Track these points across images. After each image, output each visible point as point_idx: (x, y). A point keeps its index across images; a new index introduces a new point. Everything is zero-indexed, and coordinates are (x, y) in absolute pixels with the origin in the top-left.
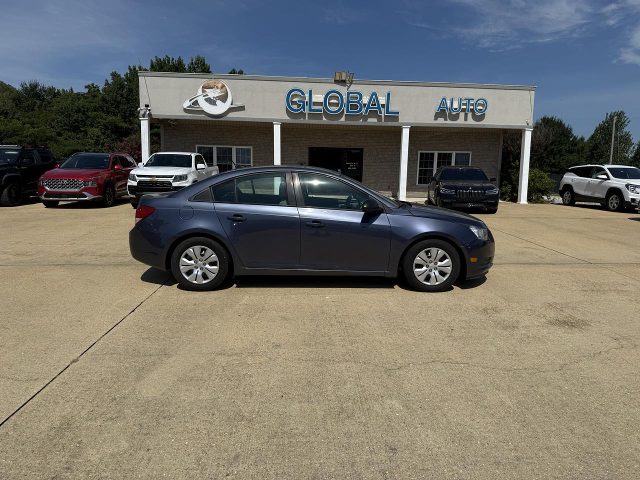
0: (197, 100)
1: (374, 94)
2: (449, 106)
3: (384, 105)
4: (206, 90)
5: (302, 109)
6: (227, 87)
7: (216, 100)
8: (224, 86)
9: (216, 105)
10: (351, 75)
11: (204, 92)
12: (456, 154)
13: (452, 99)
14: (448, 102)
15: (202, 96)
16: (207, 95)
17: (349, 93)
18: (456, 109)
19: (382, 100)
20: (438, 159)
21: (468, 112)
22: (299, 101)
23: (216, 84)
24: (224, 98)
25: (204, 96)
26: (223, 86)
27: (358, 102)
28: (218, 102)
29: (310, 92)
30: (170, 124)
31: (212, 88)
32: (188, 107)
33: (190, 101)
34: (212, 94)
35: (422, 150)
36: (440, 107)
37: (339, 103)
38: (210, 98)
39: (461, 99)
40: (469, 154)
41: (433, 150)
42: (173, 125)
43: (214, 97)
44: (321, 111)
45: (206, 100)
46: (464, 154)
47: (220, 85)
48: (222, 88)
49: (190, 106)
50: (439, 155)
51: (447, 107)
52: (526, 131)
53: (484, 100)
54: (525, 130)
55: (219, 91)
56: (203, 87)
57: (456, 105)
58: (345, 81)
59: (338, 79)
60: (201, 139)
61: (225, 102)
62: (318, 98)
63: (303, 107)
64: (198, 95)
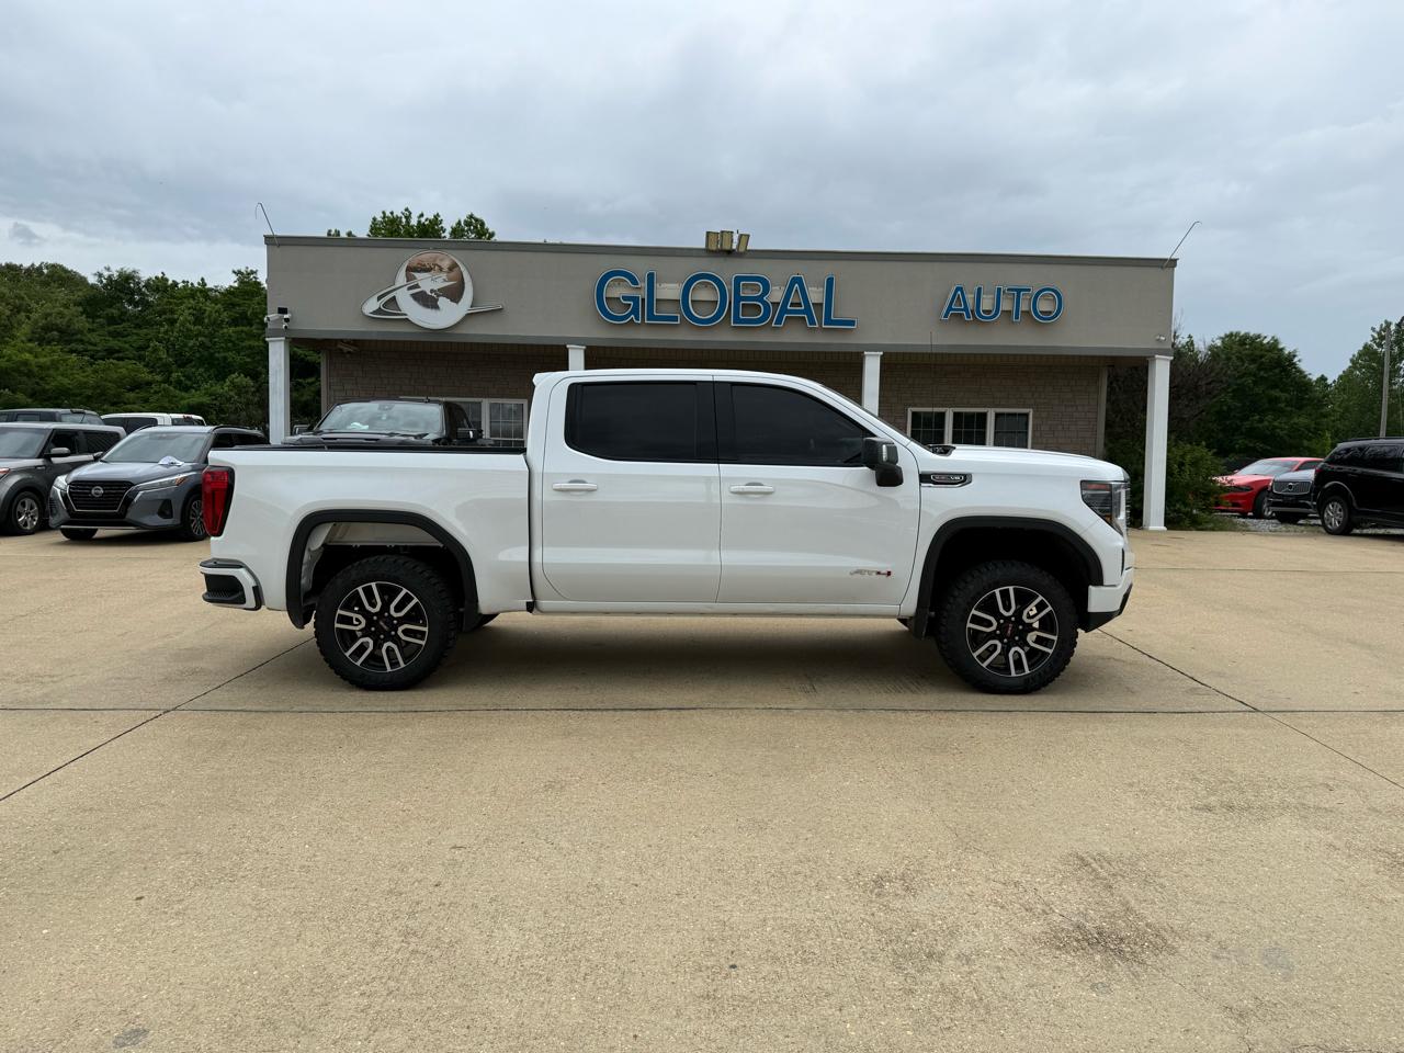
0: (394, 297)
1: (797, 280)
2: (970, 308)
3: (821, 304)
4: (416, 275)
5: (634, 316)
6: (463, 269)
7: (438, 296)
8: (456, 265)
9: (437, 307)
10: (744, 239)
11: (410, 278)
12: (997, 415)
13: (979, 289)
14: (970, 298)
15: (406, 288)
16: (417, 286)
17: (738, 280)
18: (990, 311)
19: (816, 295)
20: (954, 427)
21: (1017, 318)
22: (624, 298)
23: (438, 262)
24: (455, 294)
25: (410, 289)
26: (453, 267)
27: (760, 299)
28: (443, 302)
29: (651, 276)
30: (341, 350)
31: (429, 270)
32: (374, 312)
33: (379, 298)
34: (427, 283)
35: (915, 406)
36: (950, 308)
37: (717, 303)
38: (423, 293)
39: (999, 290)
40: (1027, 415)
41: (943, 406)
42: (349, 352)
43: (432, 291)
44: (675, 319)
45: (416, 297)
46: (1014, 415)
47: (446, 264)
48: (451, 269)
49: (379, 311)
50: (956, 415)
51: (966, 309)
52: (1157, 361)
53: (1053, 290)
54: (1154, 359)
55: (444, 276)
56: (409, 269)
57: (987, 303)
58: (730, 253)
59: (714, 248)
60: (412, 382)
61: (457, 303)
62: (669, 290)
63: (635, 311)
64: (397, 285)
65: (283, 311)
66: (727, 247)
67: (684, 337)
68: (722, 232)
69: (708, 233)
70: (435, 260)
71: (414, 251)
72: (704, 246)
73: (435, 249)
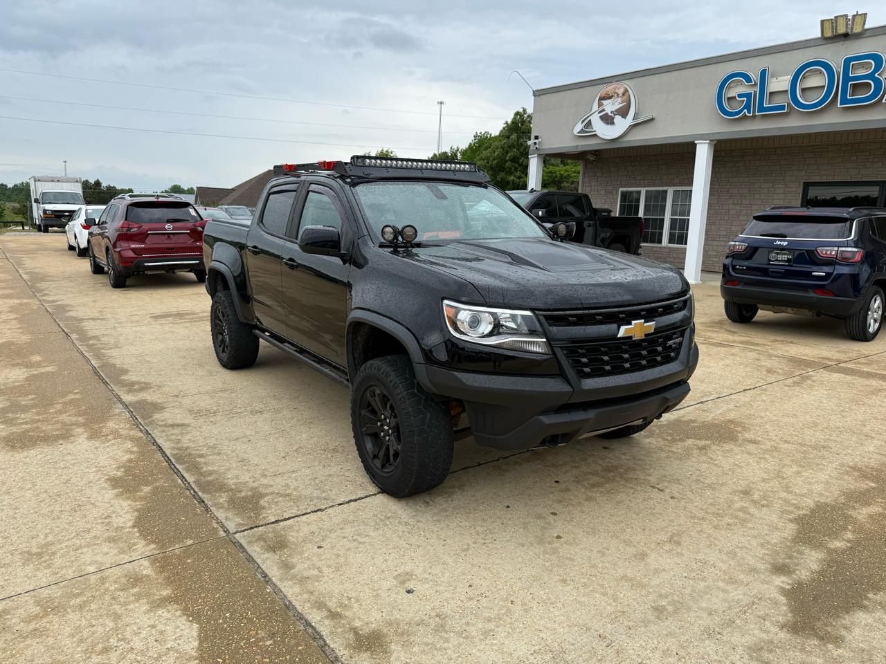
0: (590, 120)
4: (604, 102)
5: (745, 110)
6: (631, 93)
7: (615, 115)
8: (628, 91)
9: (613, 123)
11: (600, 105)
15: (597, 113)
16: (603, 110)
17: (847, 61)
22: (740, 96)
23: (616, 91)
24: (623, 112)
25: (599, 113)
26: (625, 92)
27: (871, 76)
28: (618, 119)
29: (763, 73)
30: (589, 159)
31: (610, 98)
32: (579, 133)
33: (582, 122)
34: (610, 107)
37: (824, 86)
38: (607, 114)
42: (593, 160)
43: (612, 112)
44: (783, 107)
45: (602, 118)
47: (621, 91)
48: (623, 94)
49: (582, 131)
55: (619, 100)
56: (600, 99)
58: (846, 36)
59: (828, 34)
60: (628, 179)
61: (625, 118)
62: (780, 83)
63: (747, 107)
64: (593, 111)
65: (536, 138)
66: (842, 30)
67: (794, 124)
68: (836, 17)
69: (822, 22)
70: (615, 89)
71: (602, 86)
72: (819, 35)
73: (617, 81)
